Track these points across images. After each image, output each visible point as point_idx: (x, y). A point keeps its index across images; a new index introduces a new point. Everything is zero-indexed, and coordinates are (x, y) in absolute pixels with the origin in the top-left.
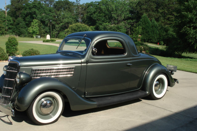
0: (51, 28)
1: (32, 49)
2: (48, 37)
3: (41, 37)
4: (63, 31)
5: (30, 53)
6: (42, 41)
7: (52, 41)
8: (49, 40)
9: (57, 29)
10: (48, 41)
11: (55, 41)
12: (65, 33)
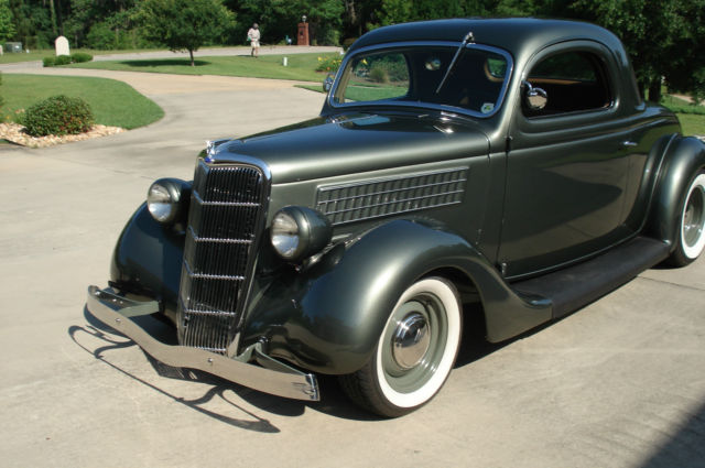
0: (53, 11)
1: (61, 98)
2: (63, 46)
3: (23, 48)
4: (104, 21)
5: (55, 115)
6: (42, 64)
7: (79, 60)
8: (68, 58)
9: (78, 15)
10: (62, 62)
11: (91, 59)
12: (113, 29)
